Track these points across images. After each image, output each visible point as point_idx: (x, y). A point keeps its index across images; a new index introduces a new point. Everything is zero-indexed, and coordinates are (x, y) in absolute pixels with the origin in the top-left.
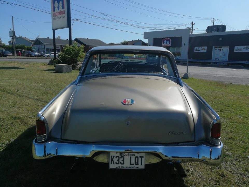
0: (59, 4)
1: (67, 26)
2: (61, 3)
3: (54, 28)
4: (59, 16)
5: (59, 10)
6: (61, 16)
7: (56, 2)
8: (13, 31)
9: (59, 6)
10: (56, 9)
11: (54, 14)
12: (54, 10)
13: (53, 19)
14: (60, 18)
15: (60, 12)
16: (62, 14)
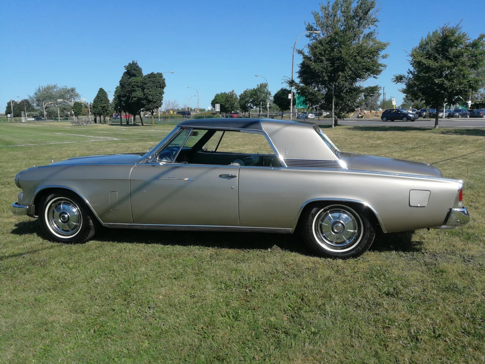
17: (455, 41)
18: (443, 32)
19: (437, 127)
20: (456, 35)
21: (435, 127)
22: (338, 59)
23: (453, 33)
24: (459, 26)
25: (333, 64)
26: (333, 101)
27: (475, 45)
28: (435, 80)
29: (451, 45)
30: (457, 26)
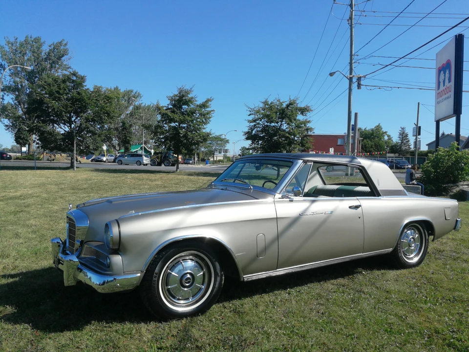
0: (445, 76)
1: (453, 113)
2: (447, 72)
3: (437, 119)
4: (444, 97)
5: (444, 86)
6: (447, 95)
7: (442, 72)
8: (417, 125)
9: (445, 78)
10: (442, 84)
11: (438, 94)
12: (439, 88)
13: (438, 103)
14: (445, 99)
15: (446, 89)
16: (448, 93)
17: (189, 101)
18: (180, 93)
19: (178, 171)
20: (190, 96)
21: (177, 171)
22: (77, 100)
23: (187, 92)
24: (192, 89)
25: (73, 104)
26: (75, 142)
27: (204, 105)
28: (180, 131)
29: (187, 103)
30: (191, 89)
